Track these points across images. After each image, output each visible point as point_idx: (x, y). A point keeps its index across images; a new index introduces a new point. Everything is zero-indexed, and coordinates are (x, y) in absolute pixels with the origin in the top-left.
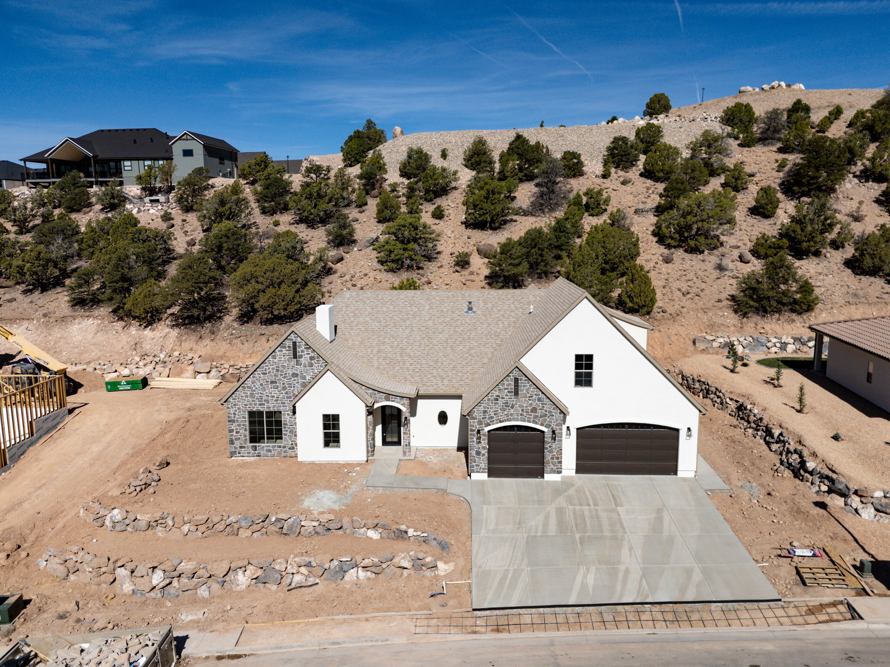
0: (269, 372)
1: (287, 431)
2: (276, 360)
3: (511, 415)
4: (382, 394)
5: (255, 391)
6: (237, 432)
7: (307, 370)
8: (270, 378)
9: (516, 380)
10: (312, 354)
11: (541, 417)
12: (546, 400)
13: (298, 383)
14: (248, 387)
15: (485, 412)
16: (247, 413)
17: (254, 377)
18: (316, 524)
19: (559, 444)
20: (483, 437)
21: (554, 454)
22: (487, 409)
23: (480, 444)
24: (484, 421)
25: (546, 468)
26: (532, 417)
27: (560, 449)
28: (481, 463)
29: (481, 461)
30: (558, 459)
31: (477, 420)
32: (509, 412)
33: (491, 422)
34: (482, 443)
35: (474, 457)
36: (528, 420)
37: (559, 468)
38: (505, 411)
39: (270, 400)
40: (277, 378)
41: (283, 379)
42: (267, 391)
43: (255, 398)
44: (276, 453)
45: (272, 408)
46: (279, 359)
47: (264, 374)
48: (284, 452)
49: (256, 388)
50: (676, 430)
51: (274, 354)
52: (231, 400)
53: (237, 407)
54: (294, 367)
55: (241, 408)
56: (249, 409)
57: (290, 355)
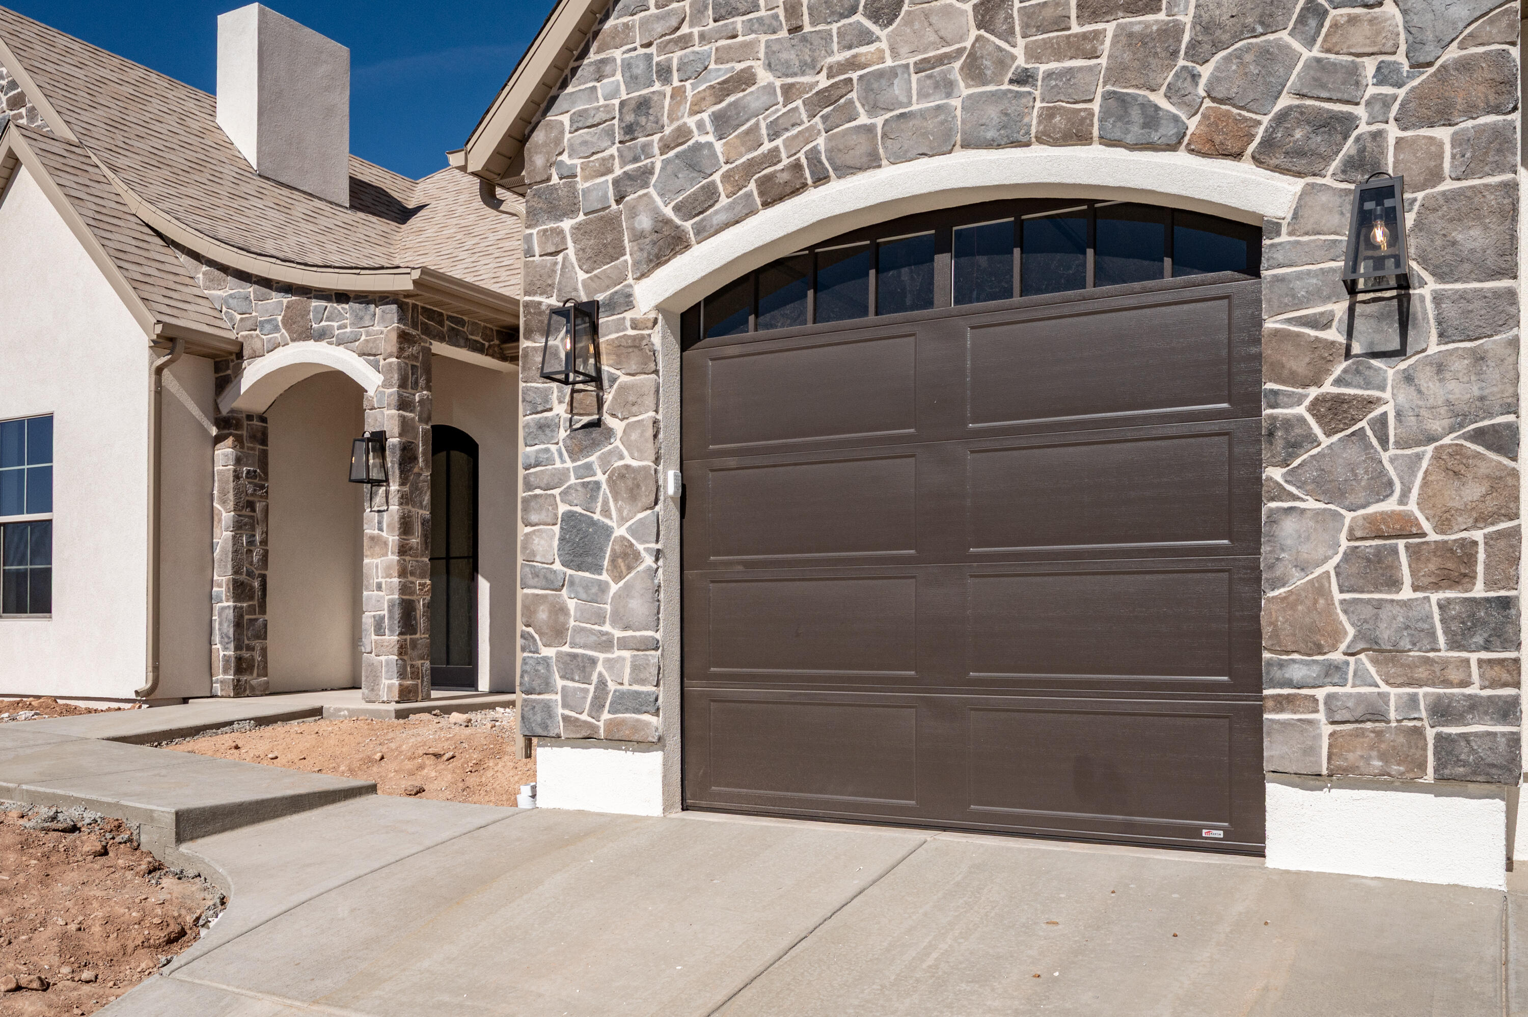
3: (876, 88)
4: (273, 298)
11: (1210, 38)
15: (638, 119)
19: (1459, 365)
20: (624, 379)
21: (1390, 505)
22: (657, 86)
23: (595, 445)
24: (633, 213)
25: (1282, 703)
26: (1103, 61)
27: (1479, 436)
28: (606, 644)
29: (607, 628)
30: (1465, 578)
31: (581, 217)
32: (852, 64)
33: (686, 209)
34: (610, 433)
35: (555, 584)
36: (1048, 115)
37: (1474, 706)
38: (812, 66)
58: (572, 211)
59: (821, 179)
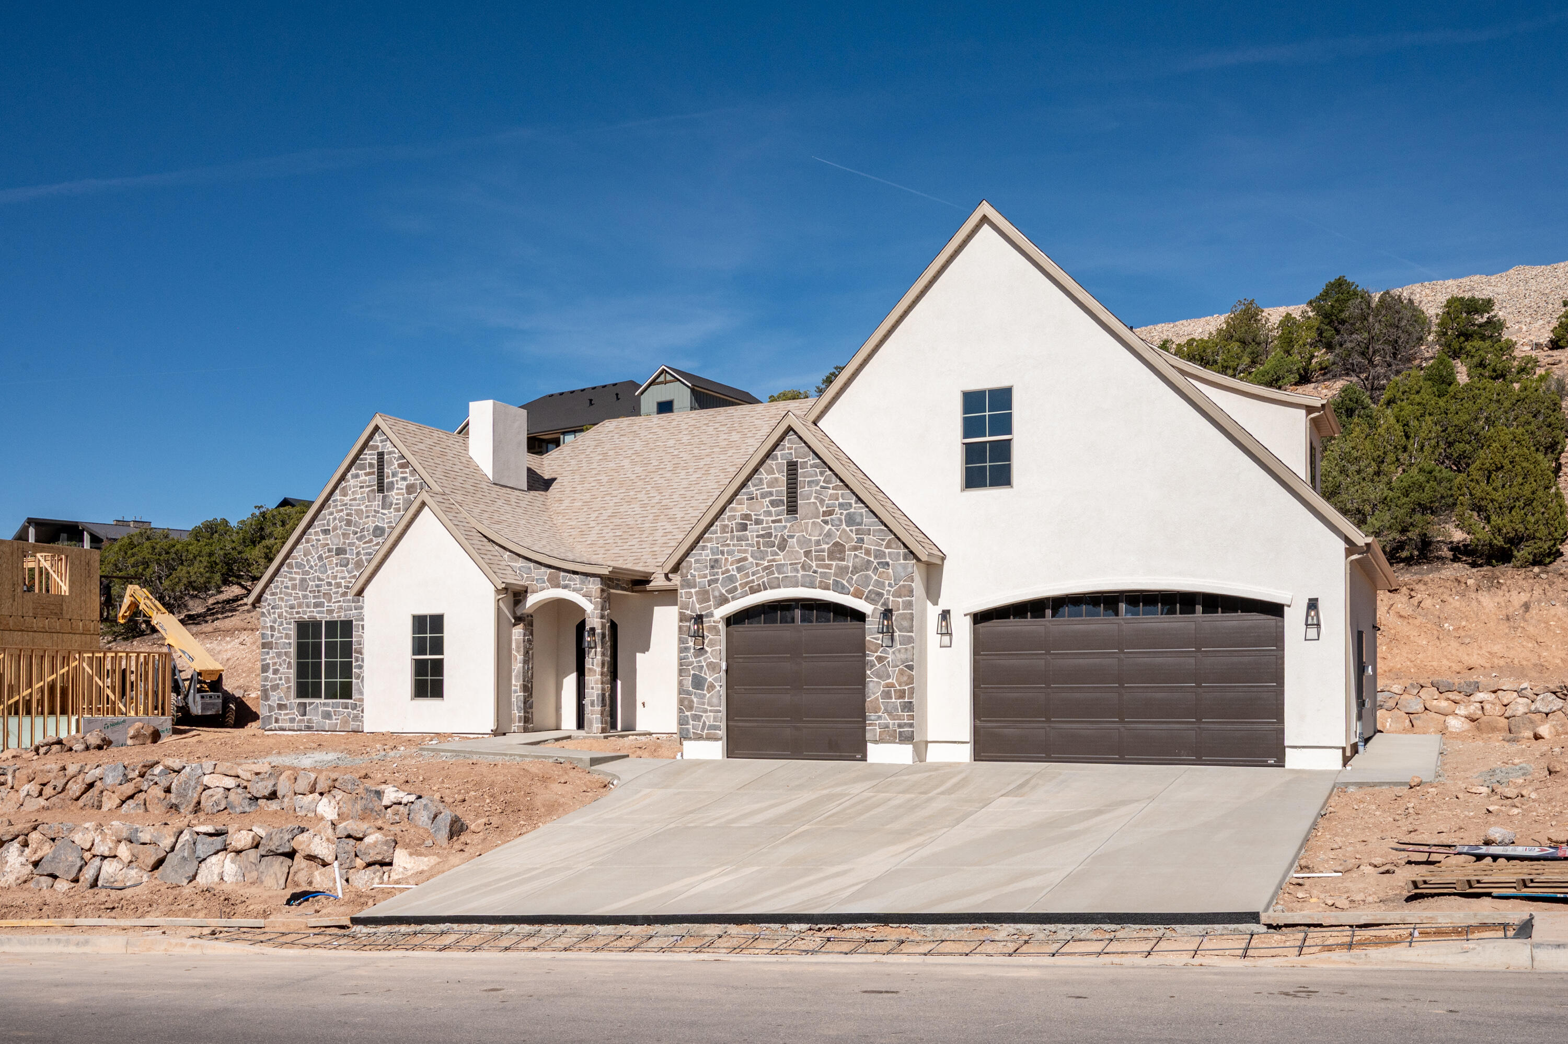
0: (335, 529)
2: (346, 499)
3: (780, 568)
4: (543, 569)
5: (307, 573)
6: (275, 672)
8: (336, 541)
9: (792, 467)
10: (411, 480)
11: (855, 570)
12: (868, 520)
14: (299, 566)
15: (715, 564)
16: (293, 626)
17: (307, 541)
18: (230, 783)
19: (903, 651)
20: (711, 637)
21: (890, 681)
22: (720, 556)
23: (702, 655)
24: (713, 590)
25: (870, 725)
26: (833, 571)
27: (906, 666)
28: (706, 711)
29: (706, 707)
30: (902, 697)
31: (697, 589)
32: (774, 560)
33: (729, 591)
34: (706, 652)
35: (689, 693)
36: (821, 582)
37: (905, 724)
38: (763, 559)
39: (334, 593)
40: (347, 541)
41: (357, 542)
42: (329, 572)
43: (309, 589)
44: (339, 721)
45: (337, 613)
46: (353, 495)
47: (326, 532)
48: (353, 720)
49: (311, 567)
50: (1276, 610)
51: (343, 484)
52: (269, 597)
53: (277, 611)
54: (378, 512)
55: (284, 614)
56: (297, 616)
57: (371, 486)
58: (695, 587)
59: (765, 589)
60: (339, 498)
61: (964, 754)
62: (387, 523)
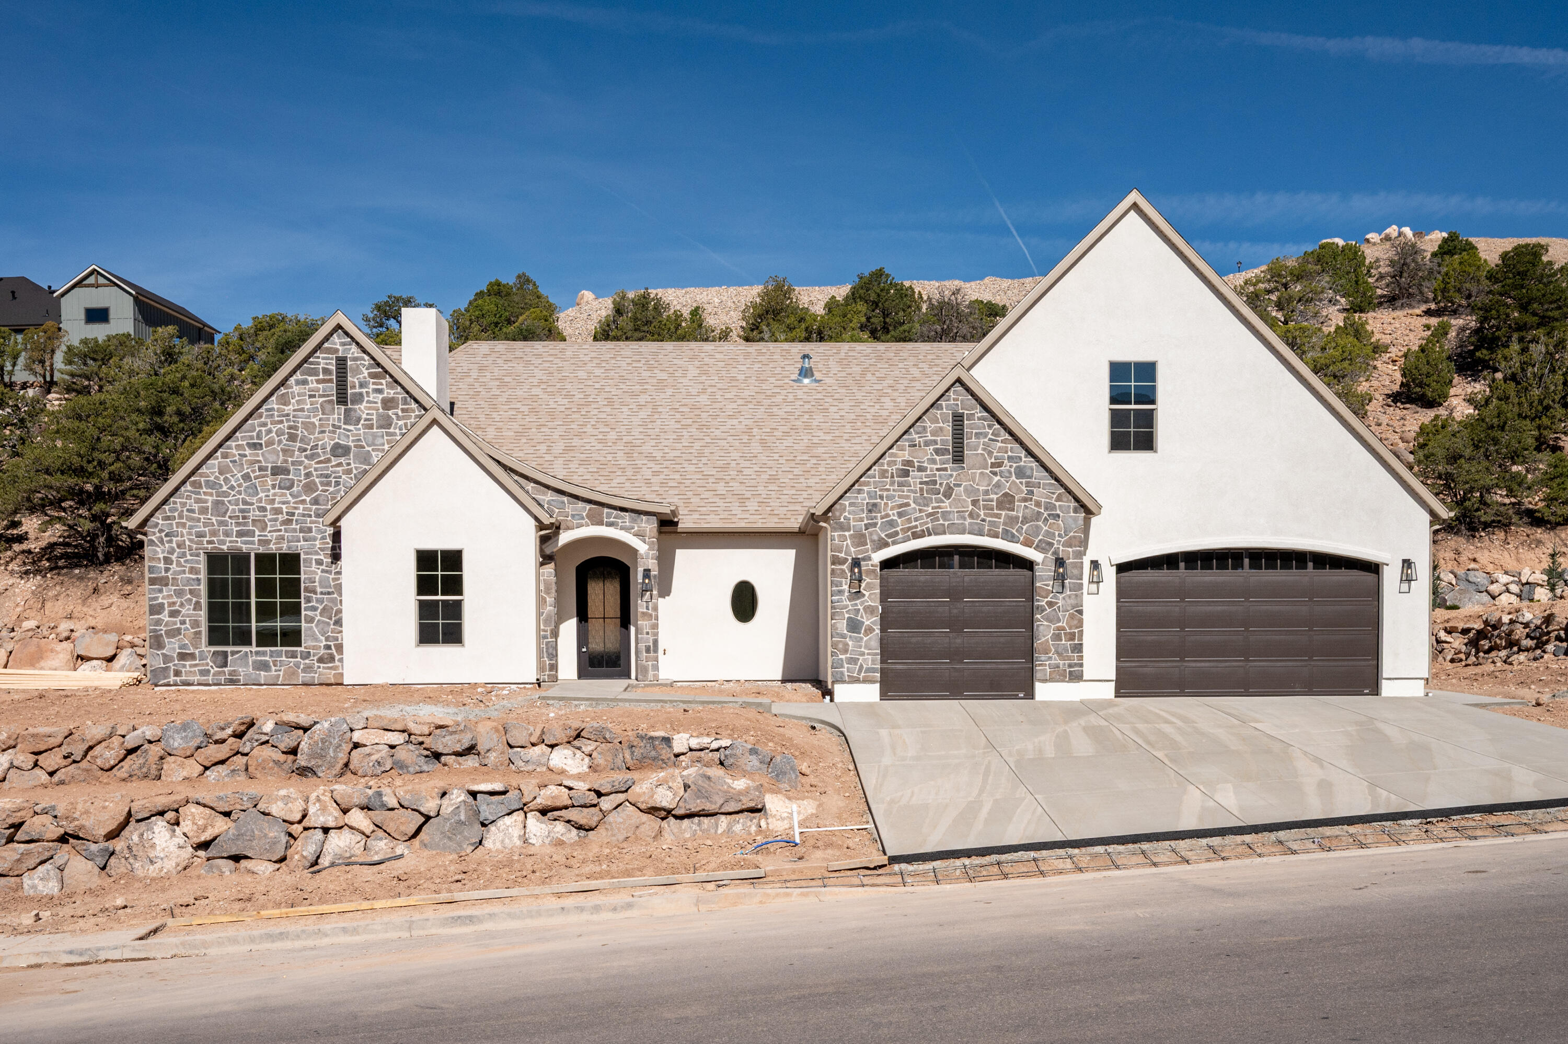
0: (270, 443)
1: (314, 609)
2: (288, 409)
3: (945, 515)
4: (581, 504)
5: (226, 494)
6: (173, 614)
7: (375, 436)
8: (272, 458)
9: (958, 419)
10: (390, 393)
11: (1025, 520)
12: (1038, 474)
13: (349, 472)
14: (211, 485)
15: (873, 508)
16: (203, 558)
17: (225, 456)
18: (396, 738)
19: (1073, 597)
20: (868, 580)
21: (1060, 624)
22: (879, 500)
23: (859, 598)
24: (871, 534)
25: (1040, 665)
26: (1002, 520)
27: (1076, 611)
28: (863, 654)
29: (863, 649)
30: (1073, 639)
31: (852, 532)
32: (939, 507)
33: (888, 536)
34: (864, 595)
35: (843, 636)
36: (989, 530)
37: (1076, 665)
38: (928, 505)
39: (270, 520)
40: (290, 459)
41: (306, 461)
42: (262, 495)
43: (228, 514)
44: (281, 673)
45: (275, 544)
46: (298, 404)
47: (255, 446)
48: (304, 671)
49: (232, 488)
50: (1373, 568)
51: (283, 390)
52: (160, 522)
53: (174, 539)
54: (340, 428)
55: (187, 543)
56: (210, 546)
57: (328, 396)
58: (849, 530)
59: (930, 535)
60: (276, 407)
61: (1108, 691)
62: (353, 441)
